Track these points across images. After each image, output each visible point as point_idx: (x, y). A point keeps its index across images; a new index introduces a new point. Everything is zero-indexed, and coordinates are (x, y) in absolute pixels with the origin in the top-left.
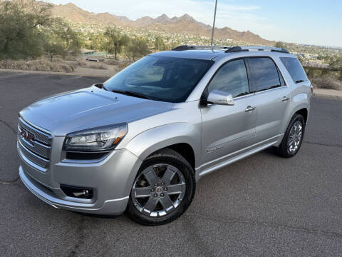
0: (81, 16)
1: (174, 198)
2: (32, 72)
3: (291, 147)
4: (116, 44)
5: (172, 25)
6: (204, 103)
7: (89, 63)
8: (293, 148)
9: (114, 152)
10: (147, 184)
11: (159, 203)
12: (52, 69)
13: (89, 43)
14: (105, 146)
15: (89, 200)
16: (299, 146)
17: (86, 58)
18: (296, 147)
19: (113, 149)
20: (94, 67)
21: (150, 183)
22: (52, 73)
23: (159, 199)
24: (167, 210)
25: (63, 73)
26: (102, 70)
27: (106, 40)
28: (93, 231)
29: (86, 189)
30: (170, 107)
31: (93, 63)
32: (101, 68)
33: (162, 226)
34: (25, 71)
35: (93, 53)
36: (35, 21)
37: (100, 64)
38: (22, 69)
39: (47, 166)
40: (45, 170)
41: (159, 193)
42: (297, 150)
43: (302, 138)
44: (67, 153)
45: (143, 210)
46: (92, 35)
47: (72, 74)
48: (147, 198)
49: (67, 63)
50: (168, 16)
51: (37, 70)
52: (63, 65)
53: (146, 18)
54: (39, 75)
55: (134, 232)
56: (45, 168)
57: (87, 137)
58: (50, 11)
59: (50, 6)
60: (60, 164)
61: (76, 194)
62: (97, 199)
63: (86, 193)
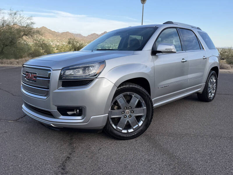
1: (138, 118)
3: (210, 94)
6: (154, 52)
8: (211, 95)
9: (97, 79)
10: (119, 108)
11: (128, 122)
15: (79, 118)
16: (215, 94)
18: (213, 94)
21: (122, 107)
23: (128, 119)
24: (134, 128)
29: (77, 108)
30: (132, 53)
33: (131, 140)
39: (47, 94)
40: (45, 98)
41: (128, 115)
42: (214, 97)
43: (216, 88)
45: (117, 128)
48: (120, 118)
55: (111, 144)
56: (45, 96)
60: (57, 91)
61: (69, 113)
62: (85, 116)
63: (77, 113)
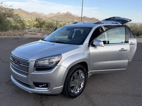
0: (24, 14)
2: (6, 37)
4: (40, 24)
5: (63, 16)
7: (29, 33)
9: (57, 67)
12: (14, 35)
13: (28, 24)
14: (53, 64)
15: (46, 88)
17: (28, 30)
19: (56, 65)
20: (32, 34)
22: (15, 37)
25: (19, 37)
26: (35, 35)
27: (36, 23)
28: (47, 102)
29: (44, 83)
30: (77, 47)
31: (31, 33)
32: (35, 34)
34: (3, 37)
35: (30, 28)
36: (7, 15)
37: (34, 33)
38: (1, 36)
40: (26, 76)
41: (77, 83)
44: (36, 68)
46: (29, 21)
47: (23, 37)
49: (20, 33)
50: (61, 13)
51: (8, 36)
52: (19, 33)
53: (52, 13)
54: (9, 38)
55: (65, 101)
56: (26, 75)
57: (44, 61)
58: (13, 11)
59: (13, 9)
60: (32, 73)
61: (40, 86)
62: (50, 88)
63: (45, 85)
